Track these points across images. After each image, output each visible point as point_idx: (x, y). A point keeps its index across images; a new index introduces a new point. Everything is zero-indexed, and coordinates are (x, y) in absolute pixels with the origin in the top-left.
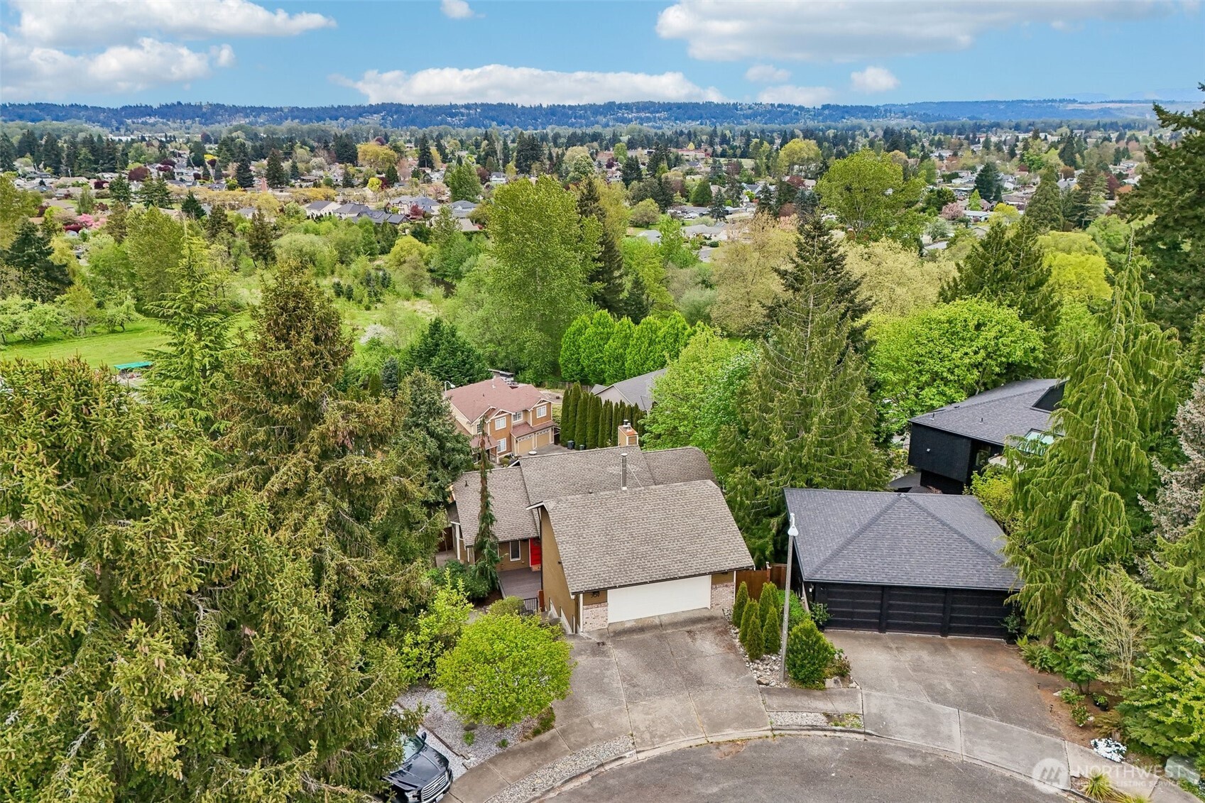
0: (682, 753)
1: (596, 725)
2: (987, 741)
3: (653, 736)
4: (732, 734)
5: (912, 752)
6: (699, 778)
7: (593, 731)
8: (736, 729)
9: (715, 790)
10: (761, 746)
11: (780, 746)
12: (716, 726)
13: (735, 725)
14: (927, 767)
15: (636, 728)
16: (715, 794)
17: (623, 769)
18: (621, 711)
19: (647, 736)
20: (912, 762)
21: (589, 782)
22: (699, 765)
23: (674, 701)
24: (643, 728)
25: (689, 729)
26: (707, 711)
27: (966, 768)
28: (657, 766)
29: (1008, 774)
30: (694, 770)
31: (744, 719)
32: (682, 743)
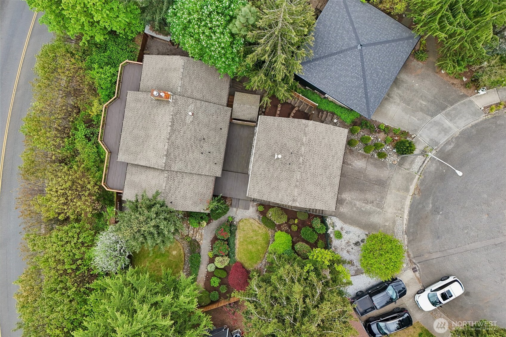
0: (412, 206)
1: (387, 224)
2: (457, 118)
3: (401, 210)
4: (412, 187)
5: (448, 143)
6: (424, 207)
7: (389, 226)
8: (411, 185)
9: (431, 205)
10: (422, 182)
11: (425, 177)
12: (407, 190)
13: (410, 184)
14: (456, 143)
15: (395, 213)
16: (432, 207)
17: (408, 225)
18: (384, 214)
19: (399, 212)
20: (452, 146)
21: (407, 236)
22: (419, 204)
23: (389, 196)
24: (396, 211)
25: (405, 198)
26: (399, 188)
27: (462, 133)
28: (412, 215)
29: (470, 125)
30: (420, 206)
31: (409, 179)
32: (408, 202)
